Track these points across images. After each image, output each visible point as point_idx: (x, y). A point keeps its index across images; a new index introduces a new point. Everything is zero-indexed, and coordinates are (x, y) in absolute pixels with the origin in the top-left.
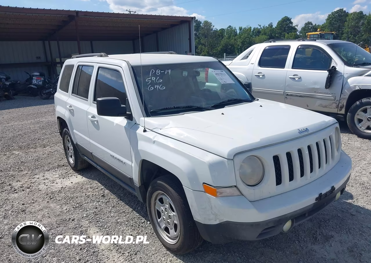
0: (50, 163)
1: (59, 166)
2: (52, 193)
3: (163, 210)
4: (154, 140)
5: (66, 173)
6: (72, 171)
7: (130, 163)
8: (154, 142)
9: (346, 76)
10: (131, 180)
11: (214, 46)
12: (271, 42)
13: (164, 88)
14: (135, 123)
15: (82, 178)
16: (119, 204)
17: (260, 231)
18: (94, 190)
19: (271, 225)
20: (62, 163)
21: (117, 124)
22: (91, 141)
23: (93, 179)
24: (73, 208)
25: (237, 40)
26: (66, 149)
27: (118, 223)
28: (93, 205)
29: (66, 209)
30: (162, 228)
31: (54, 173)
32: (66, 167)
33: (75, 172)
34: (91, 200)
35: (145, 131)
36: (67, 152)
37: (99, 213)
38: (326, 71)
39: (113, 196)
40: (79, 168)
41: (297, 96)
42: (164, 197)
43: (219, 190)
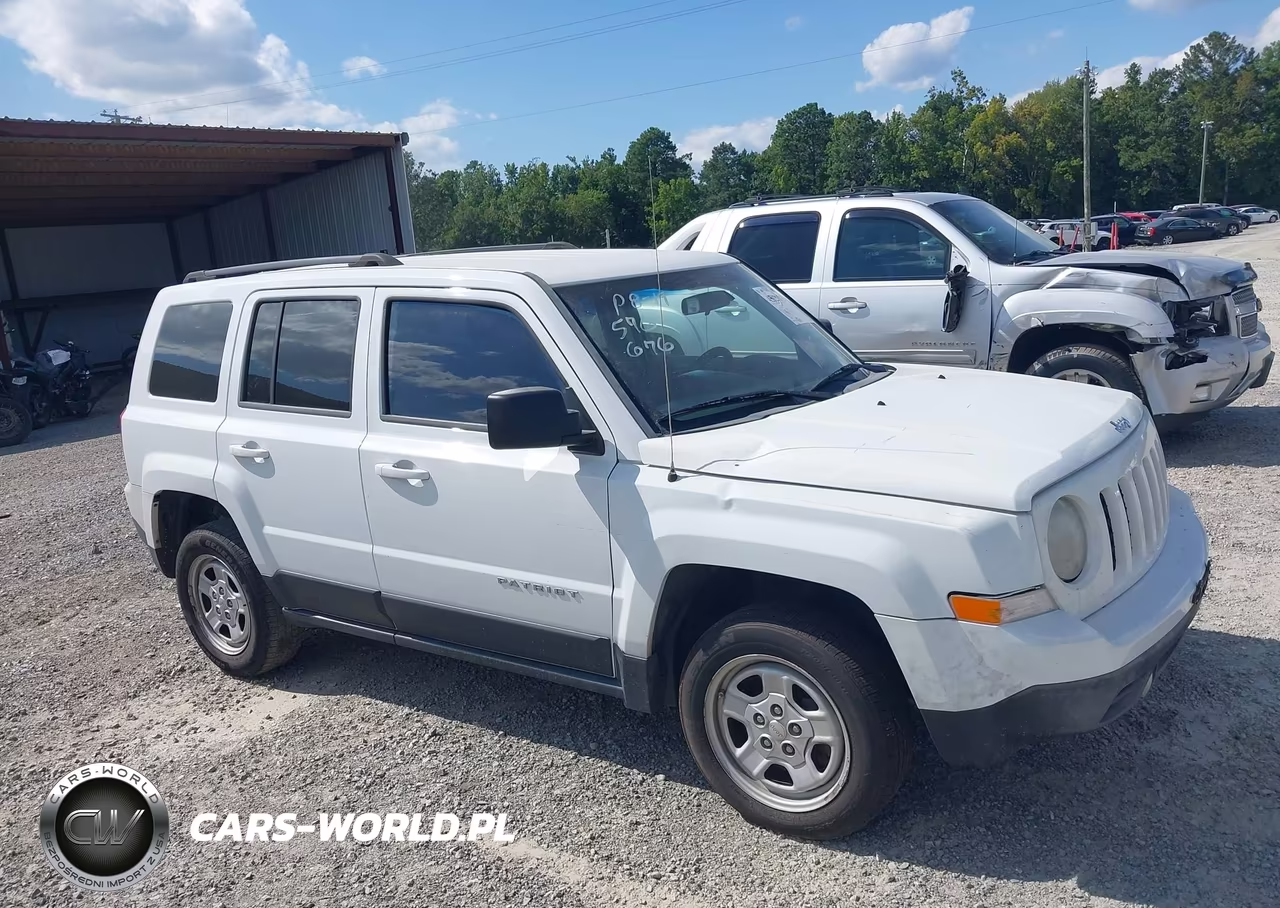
0: (118, 671)
1: (165, 676)
2: (229, 760)
3: (761, 713)
4: (727, 498)
5: (217, 690)
6: (231, 683)
7: (606, 590)
8: (729, 504)
9: (997, 292)
10: (605, 645)
11: (431, 230)
12: (753, 205)
13: (672, 347)
14: (618, 461)
15: (295, 697)
16: (511, 746)
17: (1111, 697)
18: (379, 724)
19: (1131, 680)
20: (170, 658)
21: (539, 474)
22: (379, 550)
23: (342, 688)
24: (358, 788)
25: (506, 207)
26: (193, 608)
27: (561, 800)
28: (422, 769)
29: (336, 799)
30: (756, 771)
31: (166, 700)
32: (195, 674)
33: (249, 685)
34: (402, 753)
35: (673, 478)
36: (199, 618)
37: (468, 785)
39: (469, 730)
40: (267, 667)
42: (763, 672)
43: (1005, 604)
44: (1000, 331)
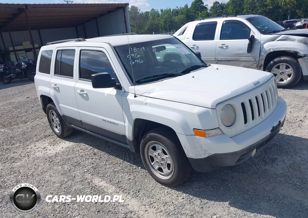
0: (36, 135)
1: (45, 137)
2: (50, 158)
3: (156, 155)
4: (146, 102)
5: (54, 141)
6: (58, 139)
7: (123, 123)
8: (146, 104)
9: (262, 42)
10: (124, 137)
11: (142, 26)
12: (201, 20)
13: (143, 62)
14: (125, 92)
15: (70, 143)
16: (110, 158)
17: (238, 157)
18: (84, 151)
19: (245, 153)
20: (47, 133)
21: (108, 94)
22: (80, 111)
23: (80, 142)
24: (73, 166)
25: (160, 20)
26: (51, 121)
27: (115, 172)
28: (89, 162)
29: (68, 168)
30: (156, 169)
31: (44, 142)
32: (52, 136)
33: (61, 140)
34: (86, 158)
35: (135, 96)
36: (52, 124)
37: (97, 167)
38: (247, 40)
39: (103, 153)
40: (65, 136)
41: (226, 61)
42: (156, 145)
43: (207, 132)
44: (262, 53)
